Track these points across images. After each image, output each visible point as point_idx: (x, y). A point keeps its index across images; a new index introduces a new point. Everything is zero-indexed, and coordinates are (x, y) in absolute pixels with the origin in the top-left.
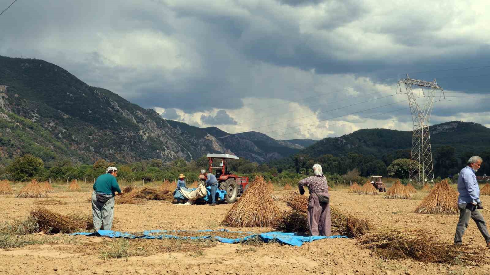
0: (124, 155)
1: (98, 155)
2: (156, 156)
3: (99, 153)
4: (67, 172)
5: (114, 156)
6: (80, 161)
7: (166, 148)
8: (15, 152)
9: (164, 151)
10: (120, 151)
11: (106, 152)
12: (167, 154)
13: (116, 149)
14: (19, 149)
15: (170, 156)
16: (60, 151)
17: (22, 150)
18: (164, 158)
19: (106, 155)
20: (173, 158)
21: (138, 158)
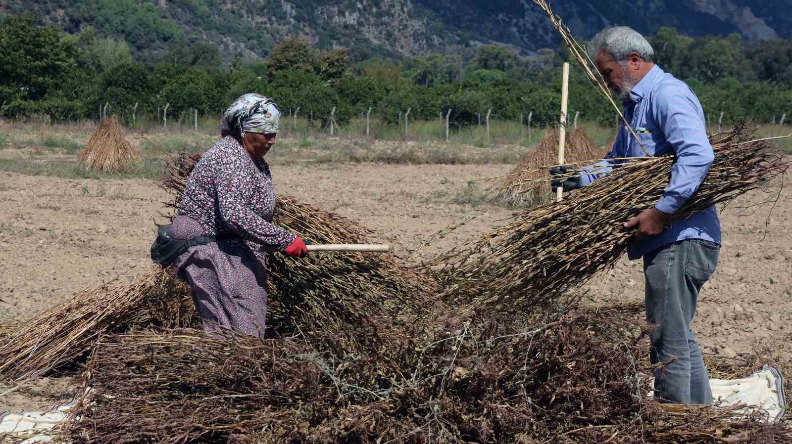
0: (389, 28)
1: (307, 29)
2: (496, 33)
3: (312, 22)
4: (164, 82)
5: (358, 32)
6: (252, 49)
7: (527, 6)
8: (47, 17)
9: (523, 17)
10: (379, 15)
11: (334, 20)
12: (531, 28)
13: (365, 9)
14: (60, 7)
15: (540, 32)
16: (188, 16)
17: (70, 10)
18: (522, 38)
19: (333, 29)
20: (551, 38)
21: (436, 40)
